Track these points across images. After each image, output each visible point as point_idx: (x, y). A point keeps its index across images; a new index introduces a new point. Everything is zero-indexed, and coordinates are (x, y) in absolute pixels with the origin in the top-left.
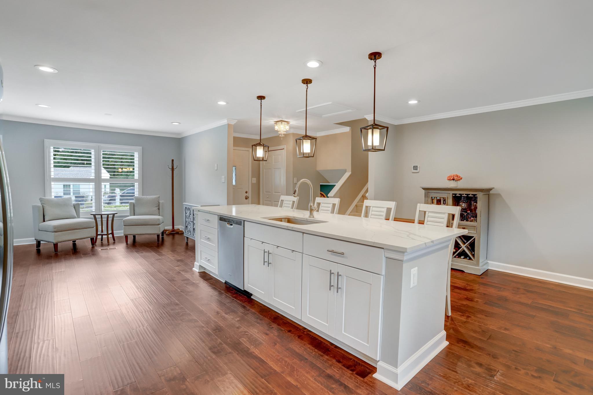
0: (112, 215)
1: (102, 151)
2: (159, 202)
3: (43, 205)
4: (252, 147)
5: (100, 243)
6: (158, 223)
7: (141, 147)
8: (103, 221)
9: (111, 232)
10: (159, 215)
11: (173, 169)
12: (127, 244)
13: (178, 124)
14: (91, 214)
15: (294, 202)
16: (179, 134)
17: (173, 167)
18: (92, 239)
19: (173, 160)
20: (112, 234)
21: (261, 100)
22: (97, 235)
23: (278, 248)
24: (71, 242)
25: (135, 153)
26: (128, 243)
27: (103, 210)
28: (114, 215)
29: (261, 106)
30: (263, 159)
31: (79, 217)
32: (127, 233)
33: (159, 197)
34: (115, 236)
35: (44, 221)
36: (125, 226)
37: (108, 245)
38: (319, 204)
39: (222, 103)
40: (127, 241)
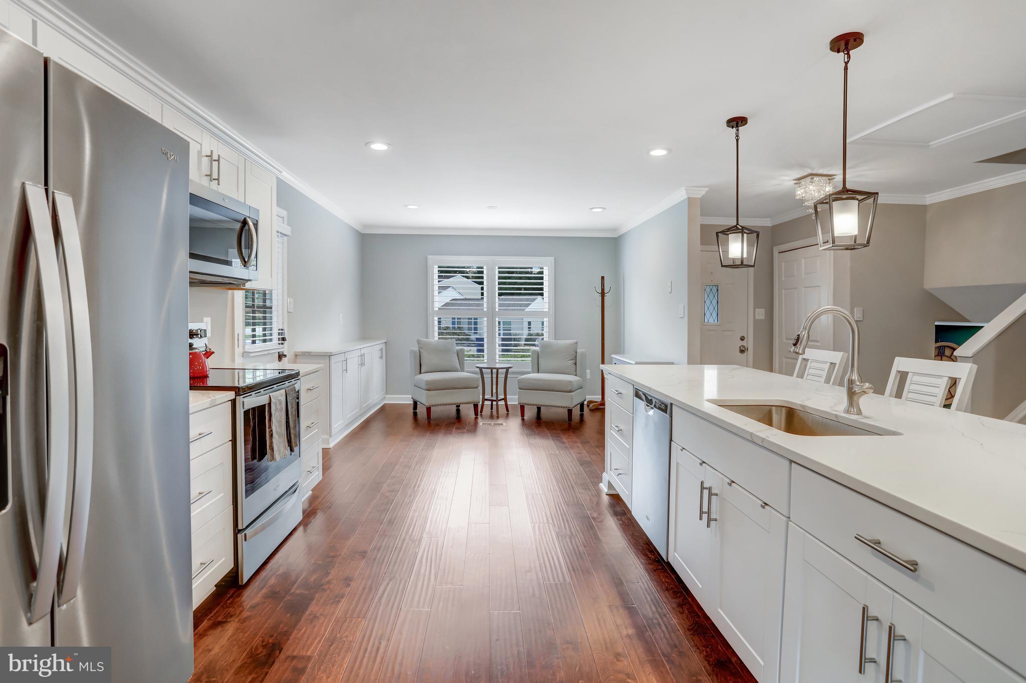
0: (505, 370)
1: (497, 268)
2: (576, 352)
3: (421, 350)
4: (717, 236)
5: (489, 413)
6: (569, 389)
7: (552, 258)
8: (499, 378)
9: (503, 397)
10: (576, 375)
11: (603, 294)
12: (523, 419)
13: (601, 210)
14: (477, 367)
15: (833, 365)
16: (614, 230)
17: (603, 290)
18: (476, 406)
19: (603, 278)
20: (505, 399)
21: (737, 126)
22: (484, 400)
23: (730, 485)
24: (454, 408)
25: (544, 268)
26: (525, 418)
27: (497, 361)
28: (507, 369)
29: (737, 140)
30: (742, 262)
31: (462, 370)
32: (524, 401)
33: (577, 343)
34: (508, 403)
35: (420, 373)
36: (520, 389)
37: (498, 417)
38: (903, 376)
39: (659, 153)
40: (523, 415)
